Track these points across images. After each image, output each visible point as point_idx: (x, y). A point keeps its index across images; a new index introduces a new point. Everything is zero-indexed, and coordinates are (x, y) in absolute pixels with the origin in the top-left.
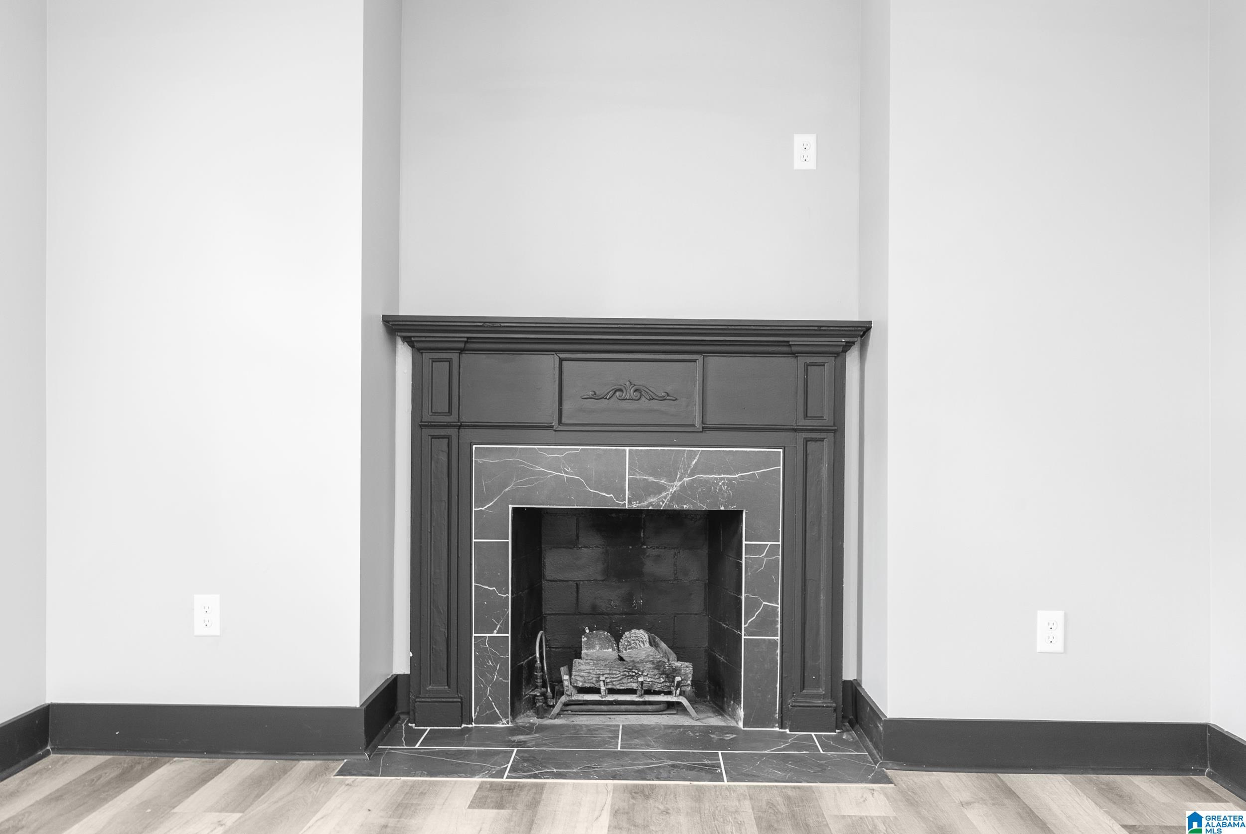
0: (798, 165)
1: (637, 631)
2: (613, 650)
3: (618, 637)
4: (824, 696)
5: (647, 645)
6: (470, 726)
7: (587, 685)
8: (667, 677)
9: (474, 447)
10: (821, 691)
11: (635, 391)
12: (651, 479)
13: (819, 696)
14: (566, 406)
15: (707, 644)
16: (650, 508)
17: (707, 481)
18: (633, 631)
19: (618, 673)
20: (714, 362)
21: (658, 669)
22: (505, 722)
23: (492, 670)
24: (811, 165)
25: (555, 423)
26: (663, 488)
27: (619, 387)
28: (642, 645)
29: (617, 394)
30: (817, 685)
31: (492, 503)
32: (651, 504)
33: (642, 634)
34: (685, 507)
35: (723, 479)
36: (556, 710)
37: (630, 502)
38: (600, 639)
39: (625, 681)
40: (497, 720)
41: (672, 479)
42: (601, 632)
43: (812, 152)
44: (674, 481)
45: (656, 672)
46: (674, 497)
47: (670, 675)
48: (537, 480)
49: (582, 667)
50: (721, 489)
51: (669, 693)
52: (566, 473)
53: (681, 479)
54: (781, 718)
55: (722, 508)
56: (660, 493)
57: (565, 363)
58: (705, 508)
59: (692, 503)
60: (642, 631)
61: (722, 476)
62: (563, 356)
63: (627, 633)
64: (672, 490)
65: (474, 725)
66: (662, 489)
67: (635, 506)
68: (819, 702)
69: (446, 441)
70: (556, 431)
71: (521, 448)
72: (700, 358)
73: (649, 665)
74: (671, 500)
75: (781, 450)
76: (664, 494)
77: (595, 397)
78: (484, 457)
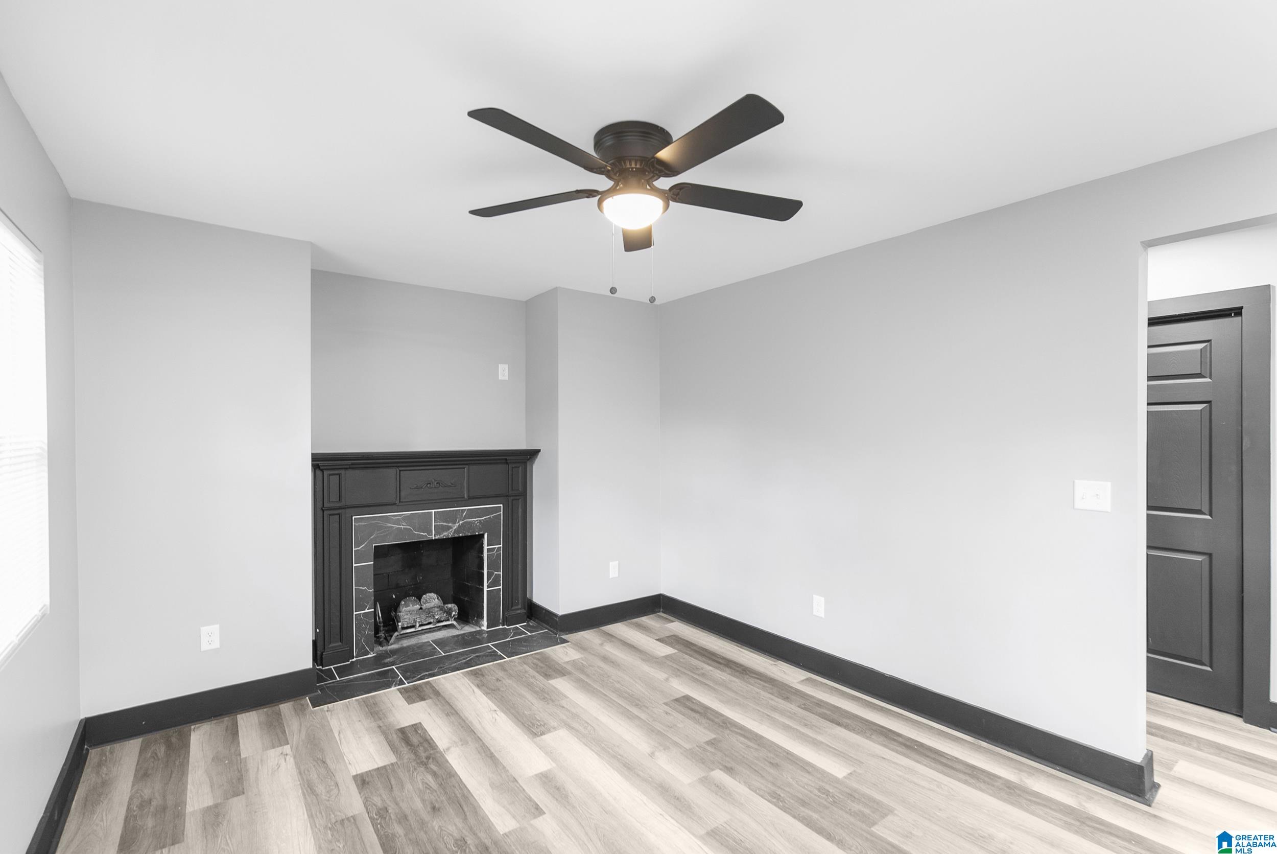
0: (500, 378)
1: (430, 594)
2: (419, 605)
3: (419, 598)
4: (521, 609)
5: (437, 600)
6: (353, 660)
7: (409, 625)
8: (447, 613)
9: (354, 517)
10: (520, 607)
11: (437, 483)
12: (445, 524)
13: (518, 609)
14: (403, 494)
15: (452, 592)
16: (445, 537)
17: (470, 522)
18: (427, 594)
19: (423, 617)
20: (471, 467)
21: (442, 610)
22: (372, 653)
23: (364, 630)
24: (506, 378)
25: (397, 502)
26: (451, 527)
27: (428, 482)
28: (433, 600)
29: (428, 485)
30: (518, 604)
31: (364, 545)
32: (445, 536)
33: (432, 595)
34: (461, 535)
35: (477, 520)
36: (392, 640)
37: (435, 536)
38: (411, 601)
39: (427, 619)
40: (368, 653)
41: (454, 523)
42: (411, 598)
43: (506, 372)
44: (455, 524)
45: (441, 612)
46: (456, 531)
47: (449, 612)
48: (388, 531)
49: (405, 617)
50: (476, 525)
51: (448, 620)
52: (403, 525)
53: (458, 522)
54: (503, 621)
55: (477, 533)
56: (449, 530)
57: (402, 472)
58: (469, 534)
59: (463, 532)
60: (432, 594)
61: (477, 519)
62: (400, 469)
63: (424, 596)
64: (454, 528)
65: (355, 659)
66: (449, 528)
67: (437, 537)
68: (519, 611)
69: (338, 516)
70: (398, 506)
71: (379, 516)
72: (467, 466)
73: (436, 609)
74: (454, 533)
75: (502, 505)
76: (451, 530)
77: (417, 488)
78: (359, 522)
